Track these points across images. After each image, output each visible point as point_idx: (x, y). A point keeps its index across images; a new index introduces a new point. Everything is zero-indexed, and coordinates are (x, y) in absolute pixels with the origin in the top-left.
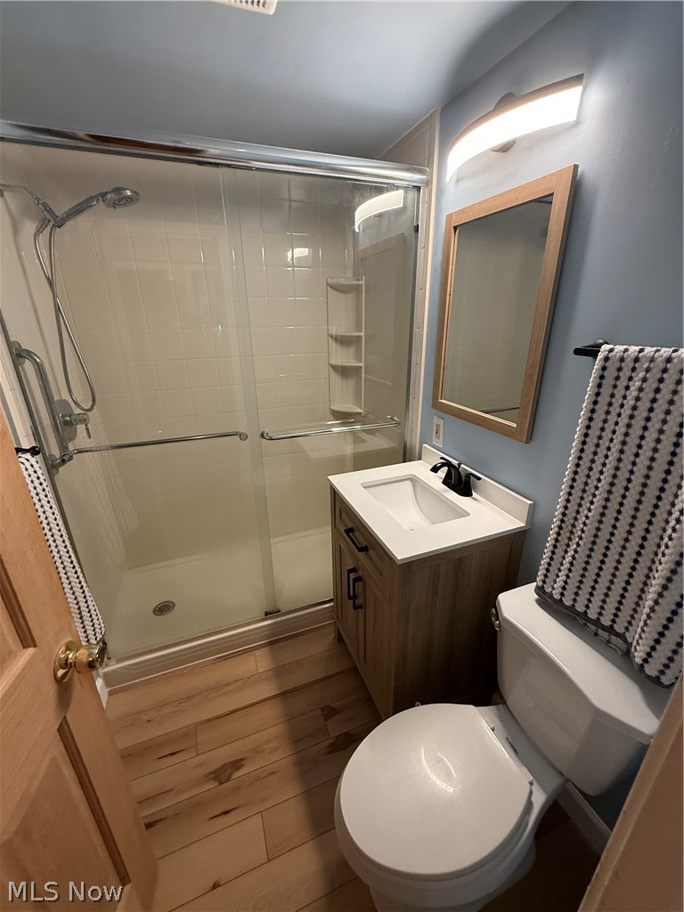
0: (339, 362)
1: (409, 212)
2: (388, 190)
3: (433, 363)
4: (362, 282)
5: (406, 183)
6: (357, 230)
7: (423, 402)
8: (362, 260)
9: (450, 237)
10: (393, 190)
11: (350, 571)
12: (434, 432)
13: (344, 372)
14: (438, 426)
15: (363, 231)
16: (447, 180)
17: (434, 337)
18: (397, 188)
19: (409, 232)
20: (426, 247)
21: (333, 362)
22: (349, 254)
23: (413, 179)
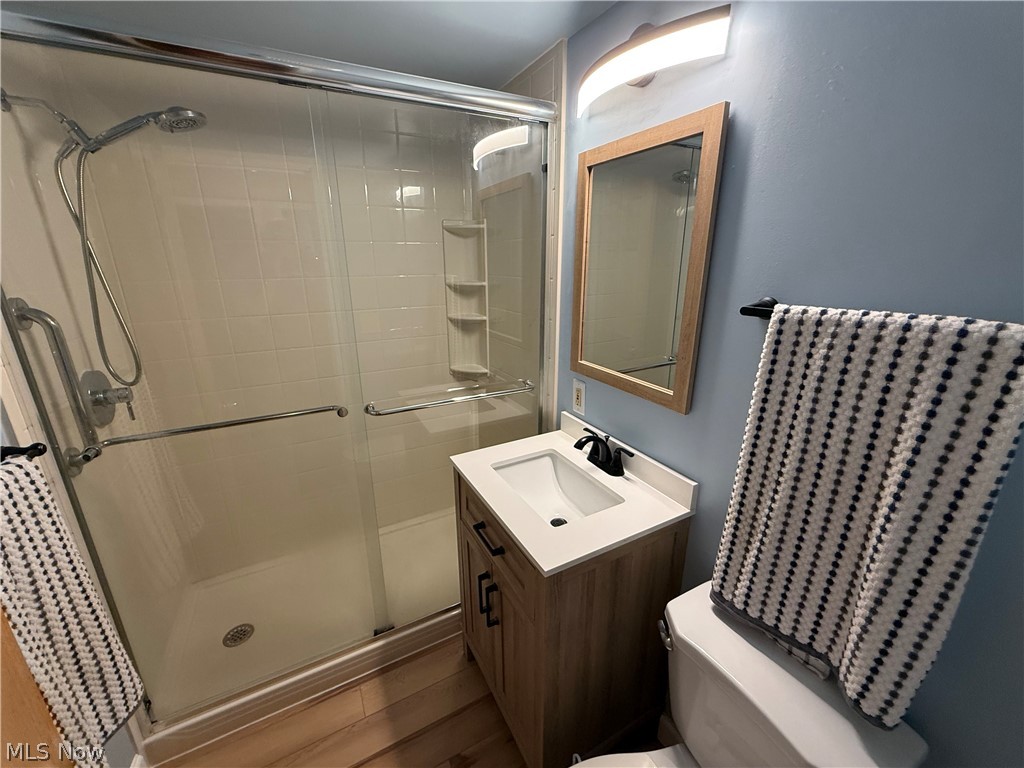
0: (459, 315)
1: (536, 149)
2: (511, 125)
3: (569, 318)
4: (484, 226)
5: (532, 118)
6: (476, 169)
7: (559, 362)
8: (483, 201)
9: (584, 179)
10: (517, 125)
11: (481, 578)
12: (575, 397)
13: (465, 326)
14: (579, 390)
15: (483, 170)
16: (579, 116)
17: (570, 289)
18: (522, 123)
19: (536, 171)
20: (557, 188)
21: (453, 315)
22: (467, 194)
23: (540, 114)
